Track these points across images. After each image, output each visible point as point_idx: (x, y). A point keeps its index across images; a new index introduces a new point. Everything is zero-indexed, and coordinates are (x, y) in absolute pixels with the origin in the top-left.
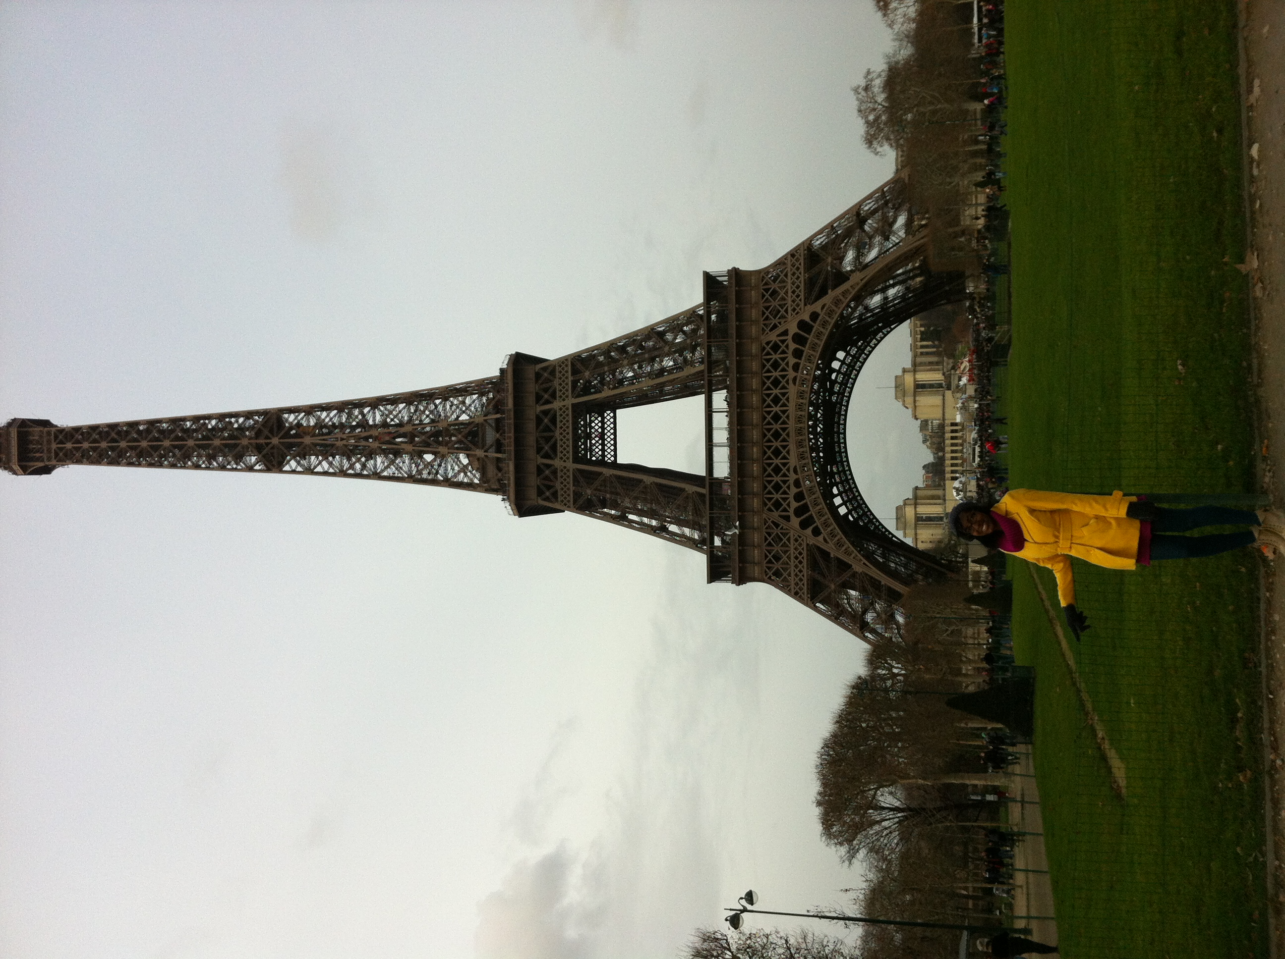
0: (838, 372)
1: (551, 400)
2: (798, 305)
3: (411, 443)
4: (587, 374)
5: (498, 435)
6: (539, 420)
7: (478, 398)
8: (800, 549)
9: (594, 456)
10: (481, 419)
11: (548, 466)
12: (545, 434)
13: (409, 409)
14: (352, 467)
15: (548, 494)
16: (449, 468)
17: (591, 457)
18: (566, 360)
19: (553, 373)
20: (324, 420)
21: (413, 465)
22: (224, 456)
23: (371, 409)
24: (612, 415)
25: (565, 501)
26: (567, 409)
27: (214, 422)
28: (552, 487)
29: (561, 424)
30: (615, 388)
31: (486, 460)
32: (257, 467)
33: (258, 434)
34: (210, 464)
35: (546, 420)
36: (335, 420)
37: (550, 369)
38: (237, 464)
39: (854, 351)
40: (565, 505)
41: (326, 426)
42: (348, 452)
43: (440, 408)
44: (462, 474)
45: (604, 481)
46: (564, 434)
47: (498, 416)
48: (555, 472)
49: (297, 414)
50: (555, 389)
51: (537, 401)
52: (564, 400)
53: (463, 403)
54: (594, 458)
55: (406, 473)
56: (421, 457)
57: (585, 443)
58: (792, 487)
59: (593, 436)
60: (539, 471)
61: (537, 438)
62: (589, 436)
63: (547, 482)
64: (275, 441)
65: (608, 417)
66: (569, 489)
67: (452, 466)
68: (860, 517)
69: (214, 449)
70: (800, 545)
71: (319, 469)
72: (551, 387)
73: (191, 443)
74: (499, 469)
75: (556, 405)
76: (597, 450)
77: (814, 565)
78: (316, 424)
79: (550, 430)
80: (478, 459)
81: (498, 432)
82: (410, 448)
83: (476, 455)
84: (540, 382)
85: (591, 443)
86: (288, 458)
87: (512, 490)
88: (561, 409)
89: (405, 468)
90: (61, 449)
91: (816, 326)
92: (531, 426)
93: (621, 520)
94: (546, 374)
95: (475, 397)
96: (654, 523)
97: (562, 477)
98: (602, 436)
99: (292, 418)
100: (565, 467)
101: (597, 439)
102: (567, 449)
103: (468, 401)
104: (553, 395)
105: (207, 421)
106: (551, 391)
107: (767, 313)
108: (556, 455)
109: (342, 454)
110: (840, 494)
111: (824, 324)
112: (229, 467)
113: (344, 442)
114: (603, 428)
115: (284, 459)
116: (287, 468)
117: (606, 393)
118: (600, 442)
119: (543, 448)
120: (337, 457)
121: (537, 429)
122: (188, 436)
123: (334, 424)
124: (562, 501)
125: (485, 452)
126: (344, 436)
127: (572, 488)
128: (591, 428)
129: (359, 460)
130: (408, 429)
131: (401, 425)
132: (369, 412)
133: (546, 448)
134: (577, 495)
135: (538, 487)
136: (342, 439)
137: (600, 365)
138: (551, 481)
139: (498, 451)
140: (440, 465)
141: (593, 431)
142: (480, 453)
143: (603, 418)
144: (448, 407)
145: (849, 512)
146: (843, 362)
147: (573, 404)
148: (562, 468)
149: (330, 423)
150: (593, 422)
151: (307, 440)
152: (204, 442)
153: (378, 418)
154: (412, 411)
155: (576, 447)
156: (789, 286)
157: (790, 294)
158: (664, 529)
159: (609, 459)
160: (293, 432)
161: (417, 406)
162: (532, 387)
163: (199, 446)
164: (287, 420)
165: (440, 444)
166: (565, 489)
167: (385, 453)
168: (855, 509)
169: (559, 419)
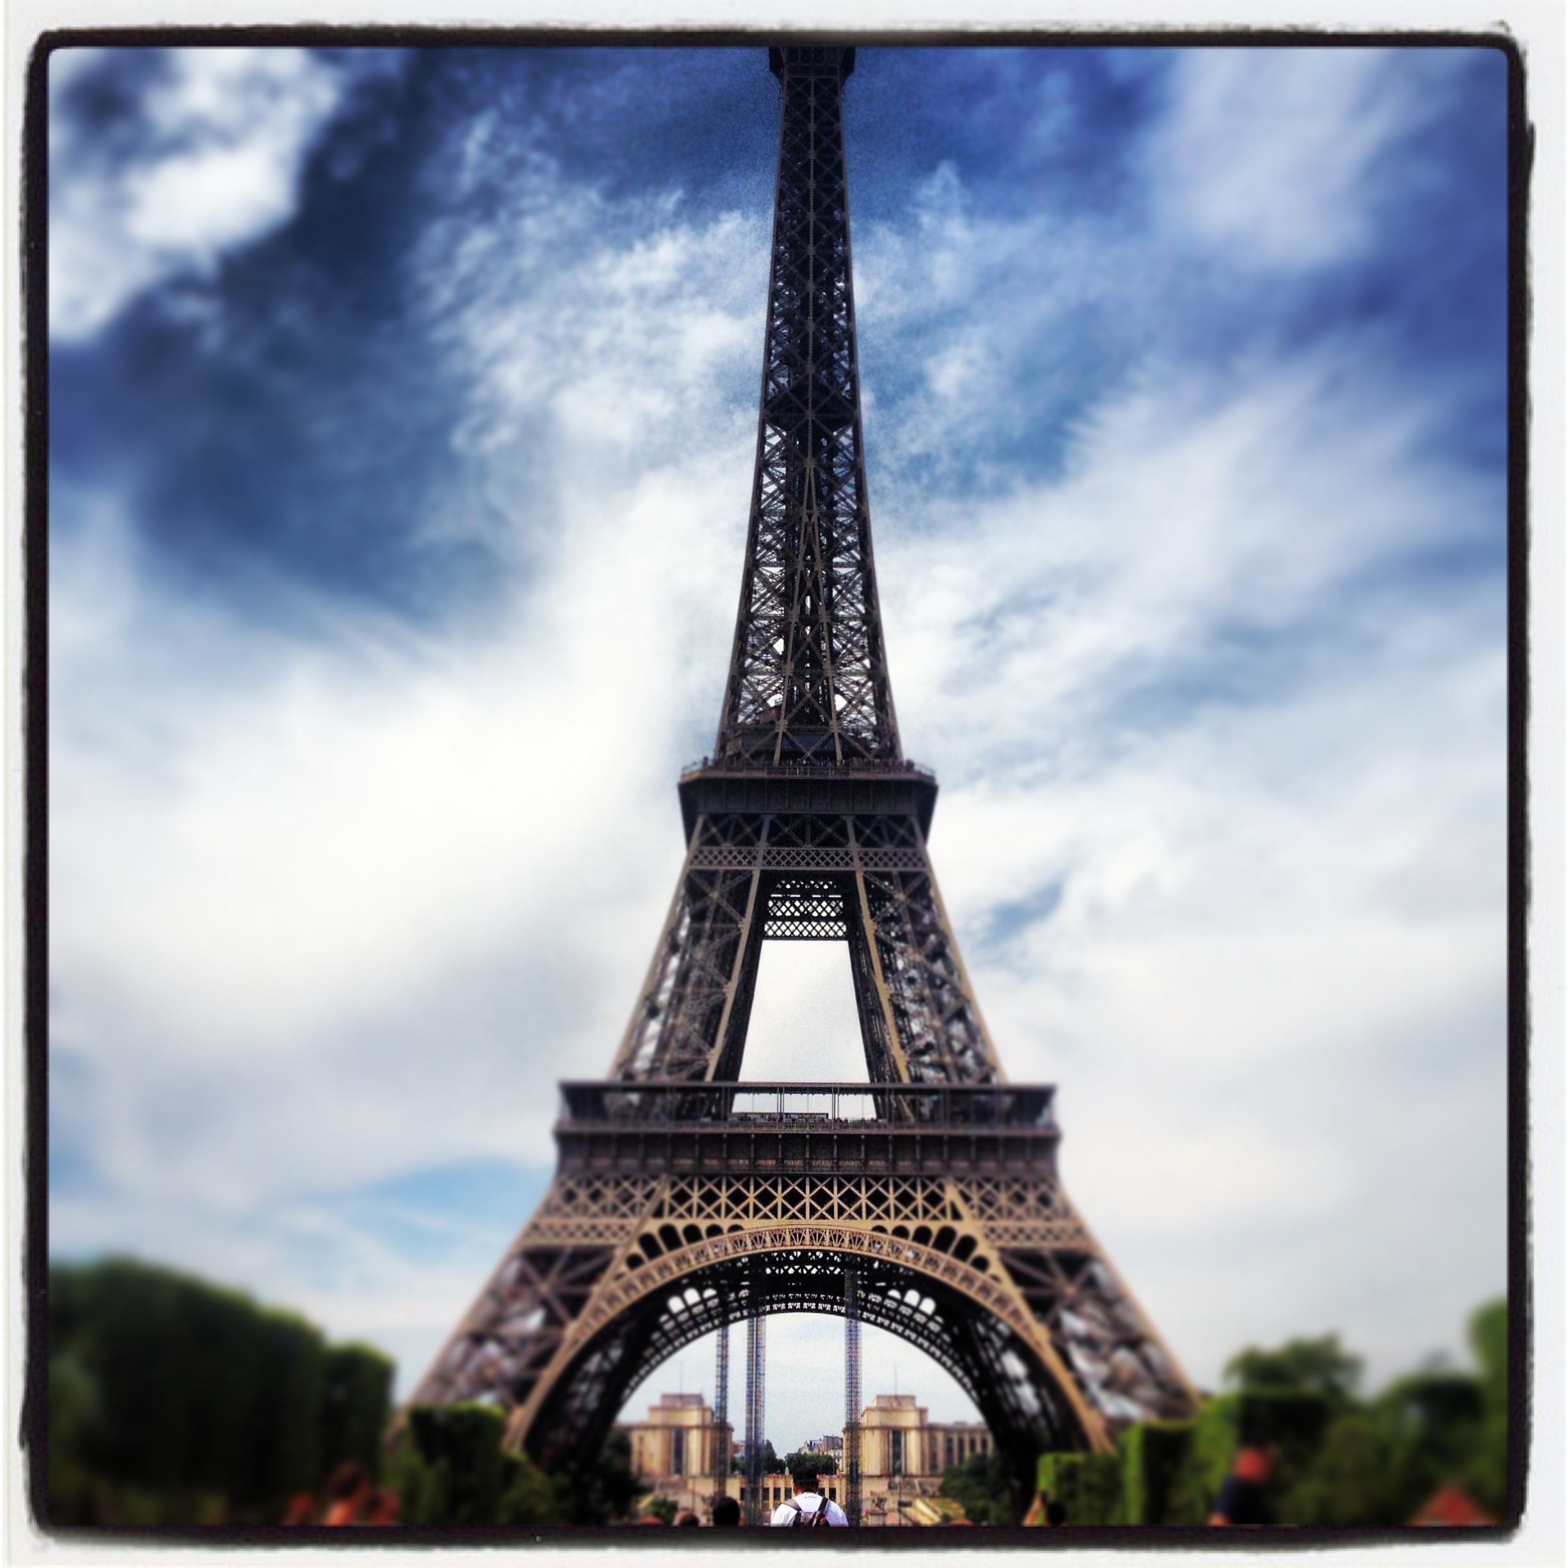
0: (901, 1302)
1: (862, 840)
2: (1000, 1237)
3: (801, 620)
4: (901, 896)
5: (809, 754)
6: (831, 819)
7: (871, 724)
8: (608, 1234)
9: (775, 904)
10: (835, 730)
11: (757, 832)
12: (808, 829)
13: (854, 618)
14: (769, 528)
15: (714, 830)
16: (761, 677)
17: (773, 899)
18: (924, 865)
19: (904, 843)
20: (841, 489)
21: (766, 622)
22: (789, 339)
23: (857, 561)
24: (840, 934)
25: (701, 857)
26: (847, 864)
27: (842, 323)
28: (725, 837)
29: (823, 854)
30: (878, 940)
31: (771, 734)
32: (772, 385)
33: (821, 389)
34: (778, 317)
35: (829, 830)
36: (841, 506)
37: (912, 840)
38: (776, 355)
39: (933, 1327)
40: (696, 857)
41: (832, 489)
42: (790, 524)
43: (857, 666)
44: (749, 697)
45: (732, 921)
46: (808, 858)
47: (839, 756)
48: (748, 842)
49: (851, 449)
50: (878, 846)
51: (861, 818)
52: (861, 859)
53: (863, 703)
54: (771, 904)
55: (757, 610)
56: (779, 634)
57: (793, 890)
58: (709, 1222)
59: (806, 904)
60: (751, 818)
61: (801, 815)
62: (806, 896)
63: (732, 829)
64: (810, 414)
65: (836, 928)
66: (720, 863)
67: (764, 682)
68: (665, 1334)
69: (802, 324)
70: (615, 1234)
71: (766, 480)
72: (881, 837)
73: (811, 286)
74: (756, 755)
75: (854, 847)
76: (785, 909)
77: (581, 1255)
78: (835, 477)
79: (813, 838)
80: (772, 723)
81: (814, 754)
82: (794, 618)
83: (779, 719)
84: (892, 824)
85: (795, 899)
86: (784, 433)
87: (721, 774)
88: (847, 854)
89: (764, 610)
90: (807, 89)
91: (964, 1267)
92: (820, 807)
93: (671, 944)
94: (902, 832)
95: (873, 720)
96: (663, 998)
97: (740, 853)
98: (806, 917)
99: (845, 441)
100: (755, 858)
101: (802, 909)
102: (783, 863)
103: (865, 708)
104: (868, 843)
105: (843, 313)
106: (876, 838)
108: (773, 845)
109: (787, 516)
110: (703, 1301)
111: (968, 1279)
112: (773, 343)
113: (805, 519)
114: (819, 919)
115: (784, 428)
116: (769, 431)
117: (870, 926)
118: (797, 914)
119: (787, 825)
120: (784, 507)
121: (816, 815)
122: (822, 284)
123: (836, 503)
124: (701, 852)
125: (784, 734)
126: (814, 519)
127: (722, 869)
128: (820, 901)
129: (778, 539)
130: (824, 618)
131: (831, 604)
132: (853, 557)
133: (787, 830)
134: (710, 877)
135: (726, 815)
136: (810, 516)
137: (915, 917)
138: (735, 835)
139: (784, 755)
140: (767, 663)
141: (815, 903)
142: (782, 726)
143: (835, 920)
144: (856, 678)
145: (673, 1317)
146: (916, 1309)
147: (854, 872)
148: (754, 853)
149: (836, 498)
150: (829, 904)
151: (810, 464)
152: (811, 307)
153: (843, 571)
154: (852, 624)
155: (788, 875)
156: (1030, 1224)
157: (1019, 1224)
158: (653, 1012)
159: (770, 928)
160: (824, 442)
161: (859, 630)
162: (883, 810)
163: (805, 300)
164: (842, 433)
165: (799, 664)
166: (720, 858)
167: (788, 579)
168: (678, 1325)
169: (832, 850)
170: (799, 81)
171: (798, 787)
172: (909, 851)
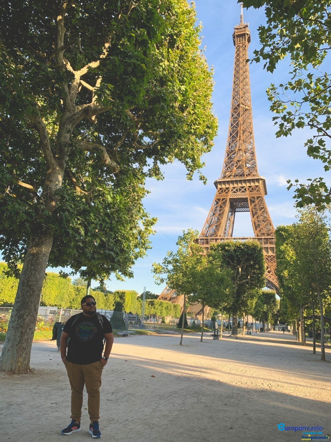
1: (249, 191)
4: (257, 201)
6: (243, 187)
10: (245, 170)
11: (229, 191)
12: (239, 189)
15: (221, 191)
26: (246, 196)
29: (241, 194)
30: (252, 210)
33: (243, 104)
35: (243, 190)
40: (217, 196)
42: (236, 131)
45: (223, 208)
46: (238, 195)
48: (227, 193)
51: (249, 187)
52: (249, 194)
56: (234, 153)
60: (227, 188)
61: (237, 187)
63: (224, 190)
72: (253, 190)
74: (229, 176)
75: (247, 192)
78: (246, 121)
79: (240, 191)
81: (240, 175)
84: (255, 187)
88: (246, 194)
92: (241, 185)
94: (257, 189)
97: (225, 195)
100: (228, 196)
104: (251, 191)
107: (272, 257)
108: (232, 193)
114: (245, 208)
117: (250, 207)
120: (235, 128)
121: (240, 187)
126: (241, 130)
127: (222, 198)
133: (234, 190)
134: (219, 200)
135: (223, 188)
137: (259, 205)
138: (224, 192)
142: (234, 170)
166: (221, 196)
167: (236, 142)
169: (243, 193)
170: (238, 46)
171: (236, 182)
172: (259, 192)
